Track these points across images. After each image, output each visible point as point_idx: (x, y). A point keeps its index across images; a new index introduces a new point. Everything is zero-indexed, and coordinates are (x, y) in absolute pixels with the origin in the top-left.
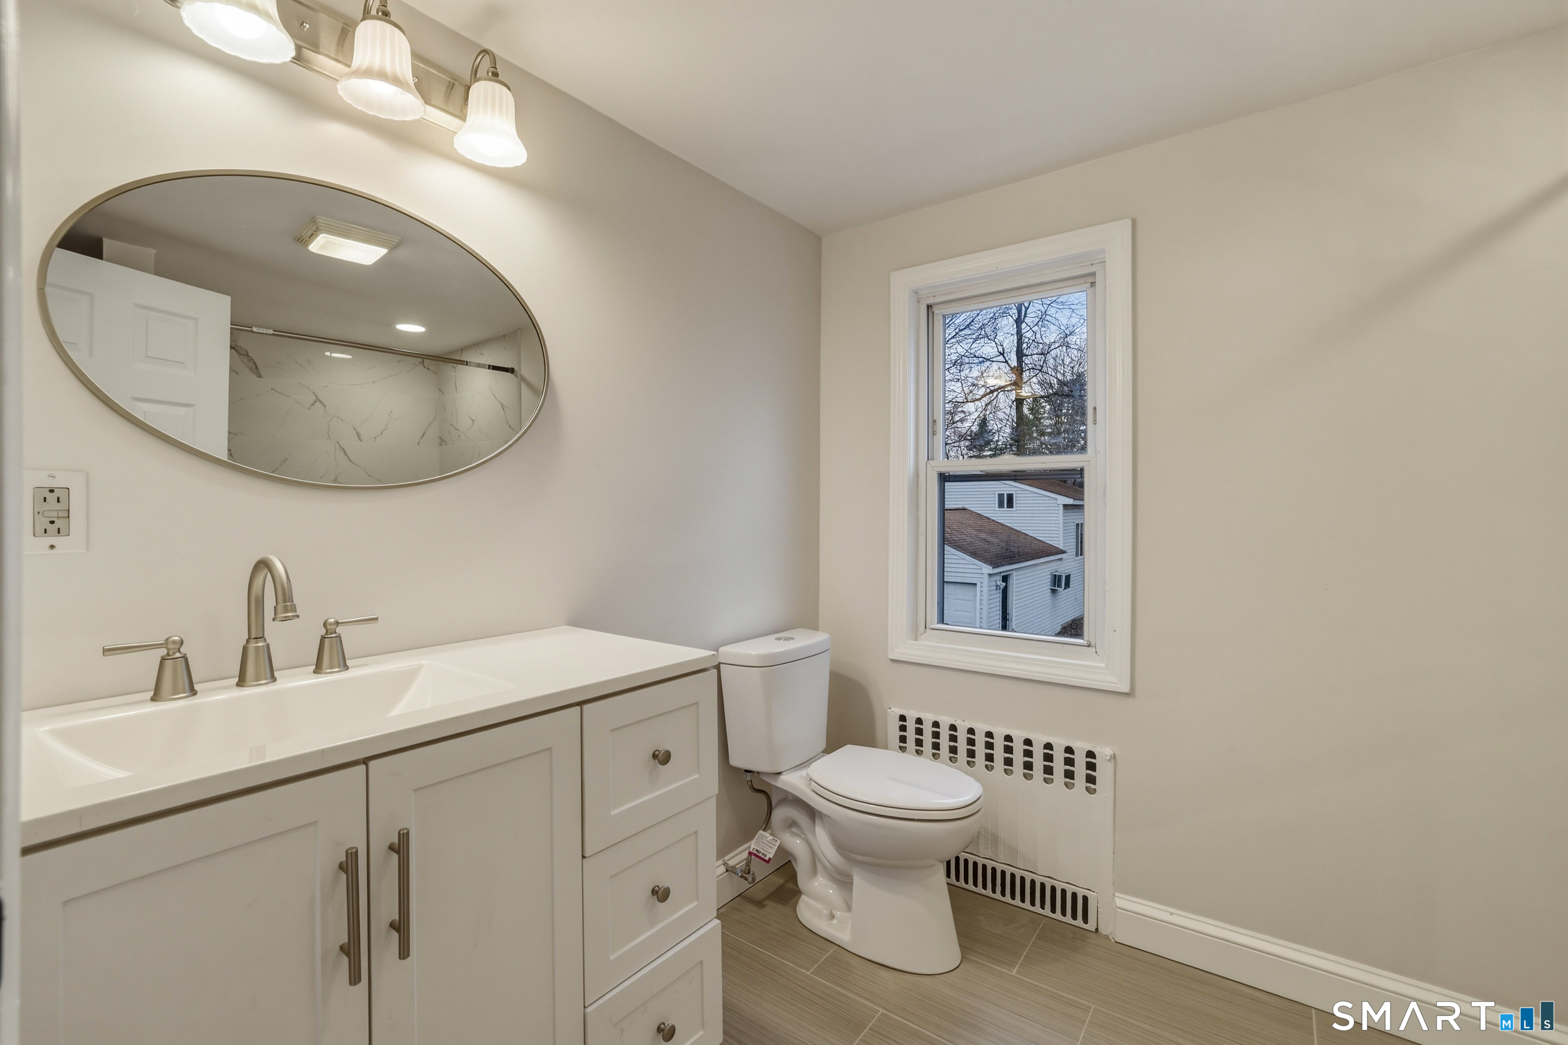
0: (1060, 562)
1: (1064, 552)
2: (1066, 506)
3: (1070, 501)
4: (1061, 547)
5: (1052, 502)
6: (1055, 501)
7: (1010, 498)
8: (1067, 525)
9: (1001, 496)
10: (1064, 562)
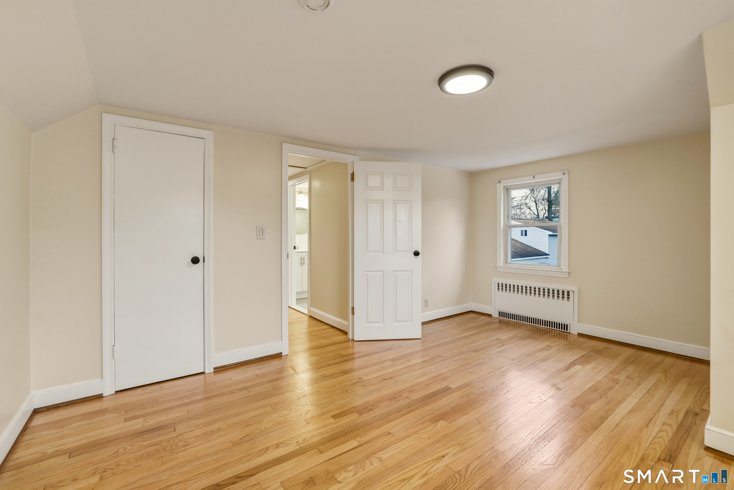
0: (547, 259)
1: (548, 255)
2: (550, 235)
3: (551, 233)
4: (547, 253)
5: (544, 233)
6: (545, 233)
7: (526, 231)
8: (550, 243)
9: (522, 231)
10: (549, 259)
